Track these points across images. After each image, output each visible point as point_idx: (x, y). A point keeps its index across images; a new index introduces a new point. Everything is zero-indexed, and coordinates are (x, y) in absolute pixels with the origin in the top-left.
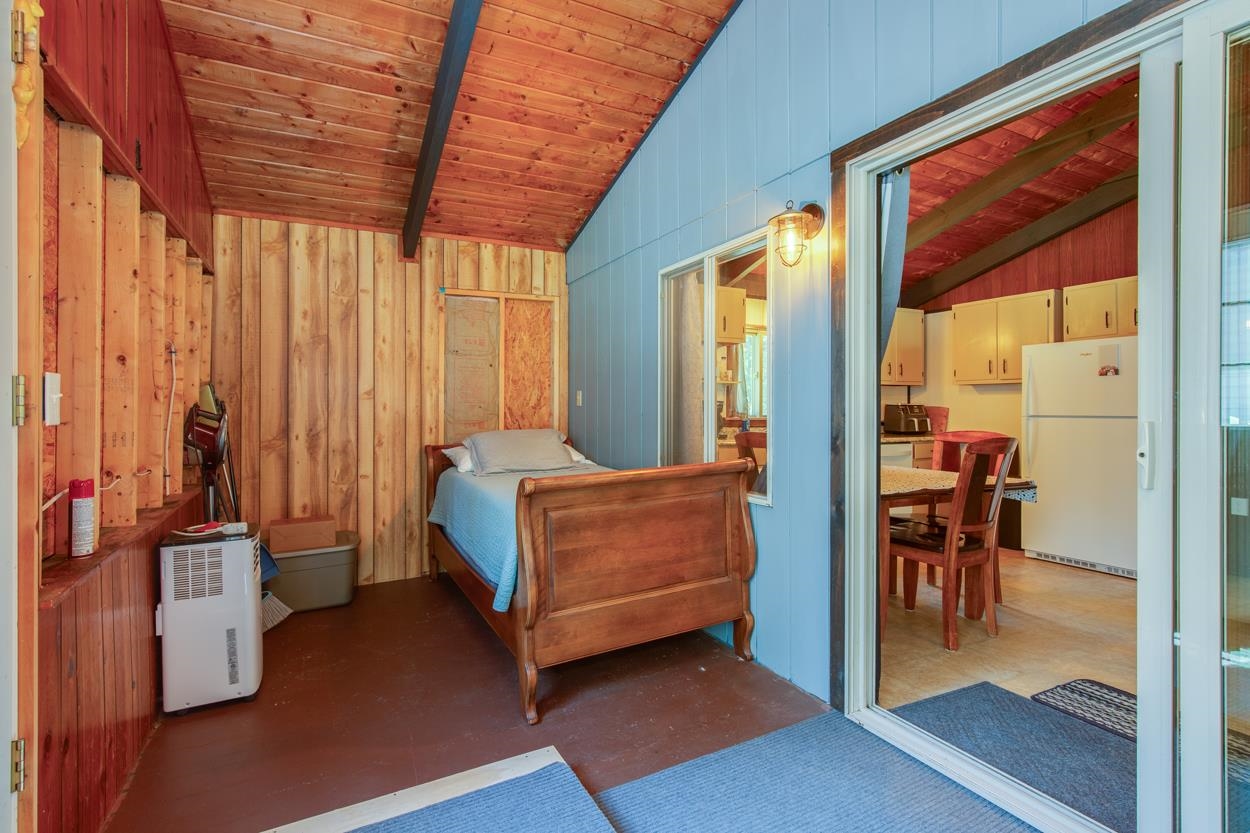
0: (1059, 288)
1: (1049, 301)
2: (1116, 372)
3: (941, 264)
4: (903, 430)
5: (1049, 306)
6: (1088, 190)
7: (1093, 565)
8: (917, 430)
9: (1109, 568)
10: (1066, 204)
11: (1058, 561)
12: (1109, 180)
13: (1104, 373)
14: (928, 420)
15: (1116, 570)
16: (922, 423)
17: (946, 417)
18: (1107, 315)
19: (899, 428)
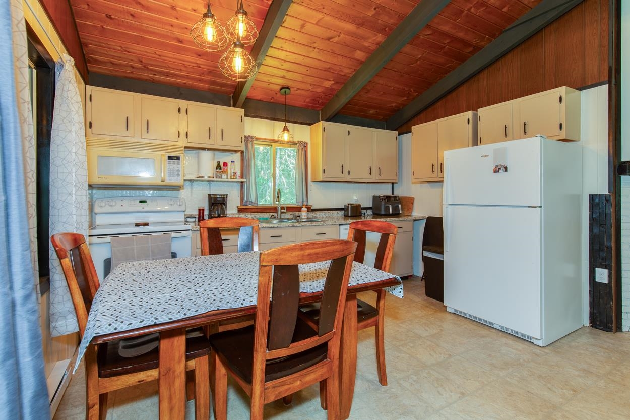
0: (475, 110)
1: (469, 120)
2: (506, 170)
3: (405, 98)
4: (383, 212)
5: (468, 123)
6: (494, 36)
7: (491, 323)
8: (391, 212)
9: (502, 327)
10: (481, 49)
11: (468, 316)
12: (509, 27)
13: (497, 171)
14: (400, 206)
15: (507, 329)
16: (396, 208)
17: (412, 203)
18: (506, 127)
19: (380, 210)
